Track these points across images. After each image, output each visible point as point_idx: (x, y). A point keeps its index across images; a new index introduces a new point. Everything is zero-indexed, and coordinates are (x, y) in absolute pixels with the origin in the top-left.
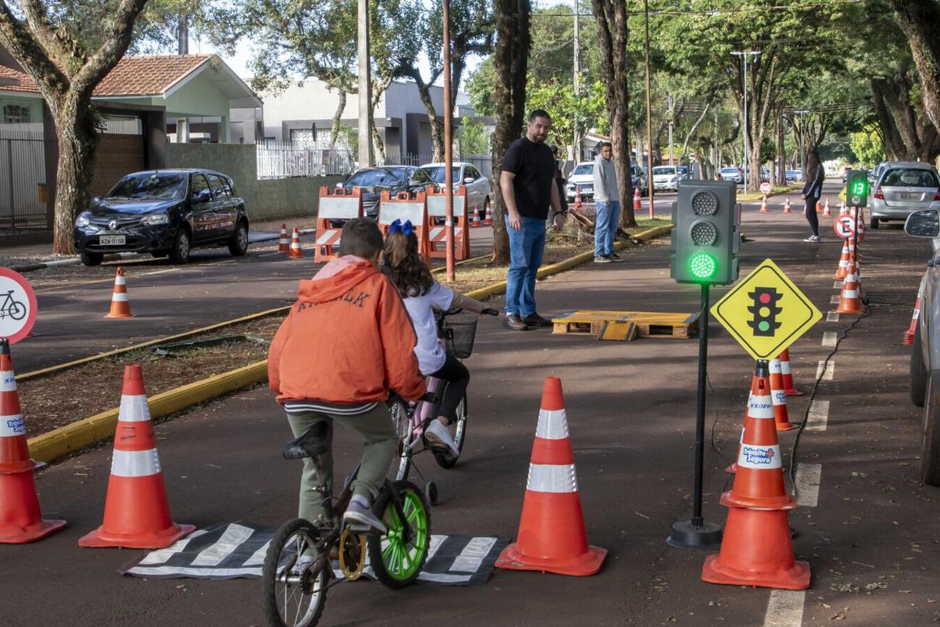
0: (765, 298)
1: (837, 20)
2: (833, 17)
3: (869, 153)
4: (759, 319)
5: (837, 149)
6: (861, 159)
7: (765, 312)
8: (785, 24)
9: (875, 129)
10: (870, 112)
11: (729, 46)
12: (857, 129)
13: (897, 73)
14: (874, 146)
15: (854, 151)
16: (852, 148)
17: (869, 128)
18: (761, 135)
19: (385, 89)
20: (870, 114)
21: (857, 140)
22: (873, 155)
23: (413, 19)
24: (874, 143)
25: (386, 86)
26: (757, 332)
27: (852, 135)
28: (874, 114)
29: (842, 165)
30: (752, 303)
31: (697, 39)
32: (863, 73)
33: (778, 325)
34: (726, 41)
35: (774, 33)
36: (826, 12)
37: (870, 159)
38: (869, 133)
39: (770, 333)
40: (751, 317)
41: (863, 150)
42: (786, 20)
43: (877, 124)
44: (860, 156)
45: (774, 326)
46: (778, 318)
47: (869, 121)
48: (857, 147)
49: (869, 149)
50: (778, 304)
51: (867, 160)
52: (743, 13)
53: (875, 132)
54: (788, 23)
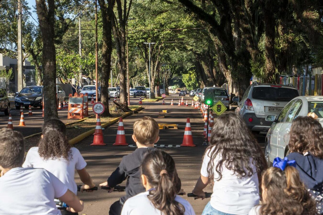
0: (219, 106)
1: (185, 32)
2: (183, 31)
3: (190, 83)
4: (218, 109)
5: (175, 81)
6: (187, 86)
7: (219, 108)
8: (165, 32)
9: (193, 73)
10: (191, 65)
11: (143, 40)
12: (186, 72)
13: (206, 51)
14: (193, 80)
15: (184, 82)
16: (183, 80)
17: (191, 72)
18: (155, 75)
19: (27, 57)
20: (192, 66)
21: (186, 77)
22: (192, 84)
23: (30, 30)
24: (192, 79)
25: (27, 56)
26: (218, 111)
27: (183, 75)
28: (193, 66)
29: (176, 88)
30: (217, 107)
31: (131, 37)
32: (191, 50)
33: (221, 110)
34: (143, 38)
35: (161, 36)
36: (181, 29)
37: (190, 86)
38: (190, 74)
39: (220, 111)
40: (217, 109)
41: (188, 81)
42: (165, 31)
43: (194, 70)
44: (186, 84)
45: (220, 110)
46: (221, 109)
47: (191, 69)
48: (185, 80)
49: (190, 81)
50: (221, 107)
51: (189, 86)
52: (149, 28)
53: (193, 74)
54: (166, 32)
